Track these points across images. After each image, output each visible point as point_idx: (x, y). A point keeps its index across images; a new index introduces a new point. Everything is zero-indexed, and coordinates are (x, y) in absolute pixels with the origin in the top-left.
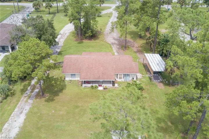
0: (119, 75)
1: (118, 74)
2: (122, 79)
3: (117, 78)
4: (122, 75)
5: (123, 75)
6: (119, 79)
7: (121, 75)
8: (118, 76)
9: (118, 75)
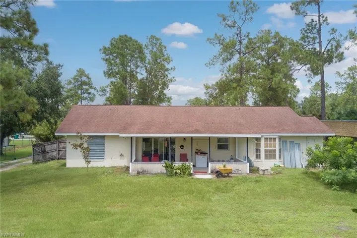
0: (266, 139)
1: (260, 139)
2: (274, 157)
3: (258, 156)
4: (275, 139)
5: (277, 140)
6: (266, 157)
7: (270, 139)
8: (262, 149)
9: (263, 142)
